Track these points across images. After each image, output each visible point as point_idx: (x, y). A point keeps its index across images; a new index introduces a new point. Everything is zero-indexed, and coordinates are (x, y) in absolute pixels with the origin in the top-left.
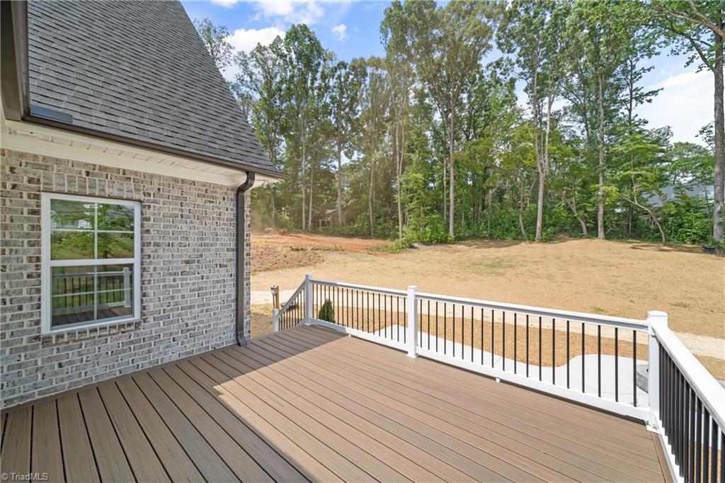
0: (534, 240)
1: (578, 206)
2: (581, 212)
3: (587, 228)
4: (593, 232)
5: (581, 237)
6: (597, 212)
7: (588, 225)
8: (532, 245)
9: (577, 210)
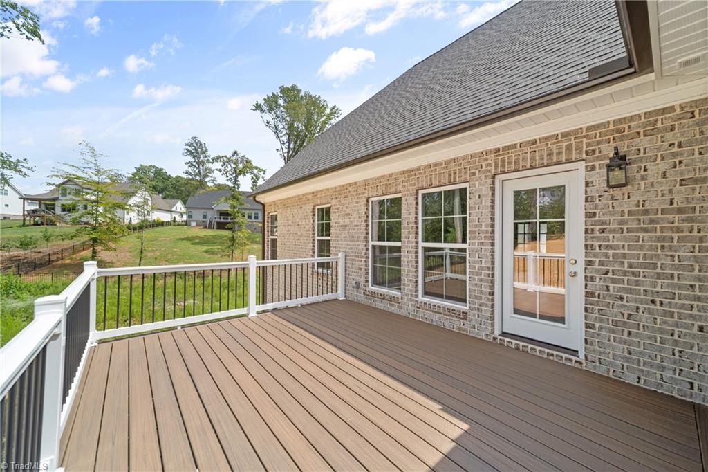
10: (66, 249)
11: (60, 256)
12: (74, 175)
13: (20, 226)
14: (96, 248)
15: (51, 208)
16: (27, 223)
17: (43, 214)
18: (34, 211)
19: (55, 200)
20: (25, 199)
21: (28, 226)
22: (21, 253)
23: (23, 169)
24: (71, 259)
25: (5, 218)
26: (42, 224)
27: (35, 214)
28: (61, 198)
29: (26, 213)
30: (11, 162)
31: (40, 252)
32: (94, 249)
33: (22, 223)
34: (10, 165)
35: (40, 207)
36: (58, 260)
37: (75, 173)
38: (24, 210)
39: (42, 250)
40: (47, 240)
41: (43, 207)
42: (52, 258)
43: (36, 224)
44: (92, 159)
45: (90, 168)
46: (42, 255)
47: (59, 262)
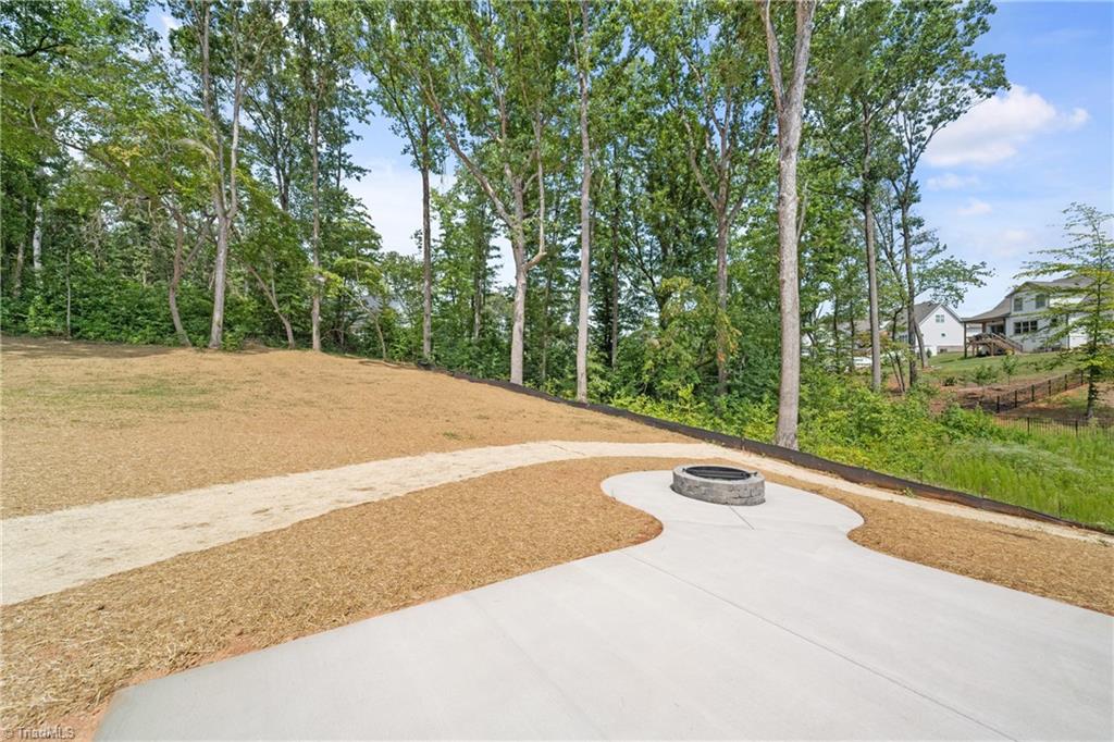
0: (206, 347)
1: (281, 295)
2: (287, 308)
3: (294, 333)
4: (304, 340)
5: (286, 347)
6: (311, 309)
7: (296, 329)
8: (206, 355)
9: (279, 302)
10: (1038, 387)
11: (1030, 396)
12: (1055, 265)
13: (962, 359)
14: (1097, 384)
15: (1001, 329)
16: (969, 355)
17: (989, 339)
18: (978, 338)
19: (1004, 318)
20: (965, 322)
21: (970, 358)
22: (978, 389)
23: (979, 277)
24: (1049, 401)
25: (942, 351)
26: (988, 354)
27: (980, 341)
28: (1013, 313)
29: (968, 341)
30: (965, 270)
31: (998, 390)
32: (1092, 386)
33: (963, 355)
34: (964, 275)
35: (984, 330)
36: (1027, 401)
37: (1057, 262)
38: (965, 338)
39: (1000, 387)
40: (1010, 372)
41: (989, 330)
42: (1021, 398)
43: (980, 355)
44: (1089, 230)
45: (1083, 247)
46: (1003, 393)
47: (1030, 405)
